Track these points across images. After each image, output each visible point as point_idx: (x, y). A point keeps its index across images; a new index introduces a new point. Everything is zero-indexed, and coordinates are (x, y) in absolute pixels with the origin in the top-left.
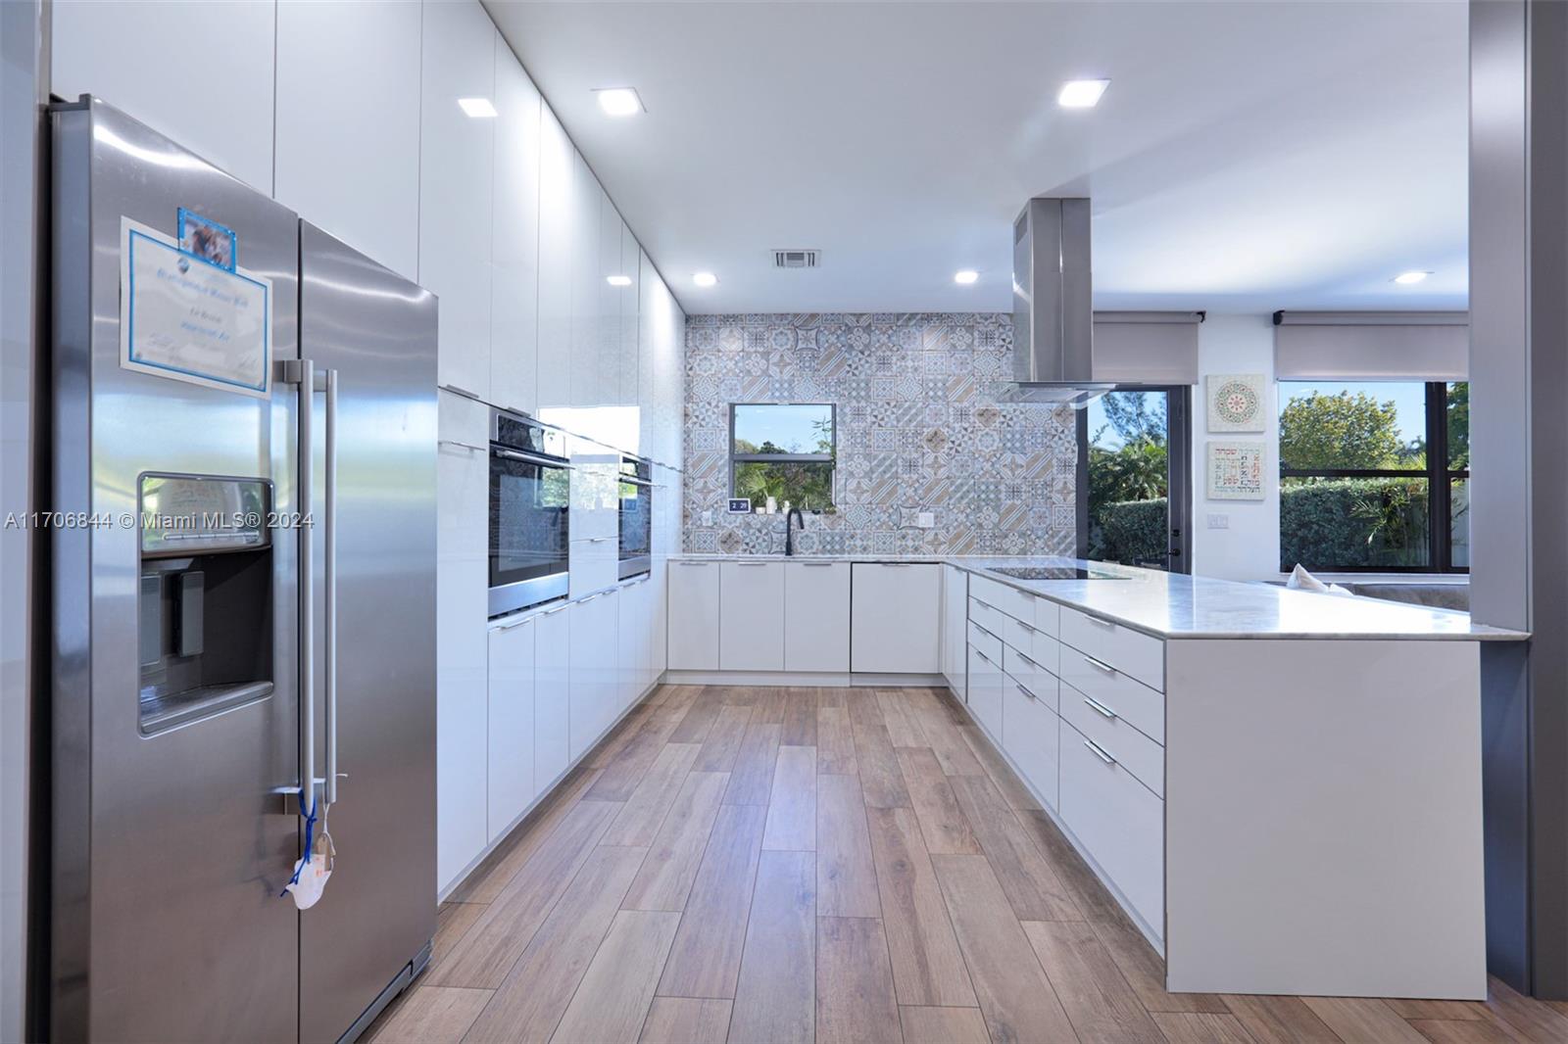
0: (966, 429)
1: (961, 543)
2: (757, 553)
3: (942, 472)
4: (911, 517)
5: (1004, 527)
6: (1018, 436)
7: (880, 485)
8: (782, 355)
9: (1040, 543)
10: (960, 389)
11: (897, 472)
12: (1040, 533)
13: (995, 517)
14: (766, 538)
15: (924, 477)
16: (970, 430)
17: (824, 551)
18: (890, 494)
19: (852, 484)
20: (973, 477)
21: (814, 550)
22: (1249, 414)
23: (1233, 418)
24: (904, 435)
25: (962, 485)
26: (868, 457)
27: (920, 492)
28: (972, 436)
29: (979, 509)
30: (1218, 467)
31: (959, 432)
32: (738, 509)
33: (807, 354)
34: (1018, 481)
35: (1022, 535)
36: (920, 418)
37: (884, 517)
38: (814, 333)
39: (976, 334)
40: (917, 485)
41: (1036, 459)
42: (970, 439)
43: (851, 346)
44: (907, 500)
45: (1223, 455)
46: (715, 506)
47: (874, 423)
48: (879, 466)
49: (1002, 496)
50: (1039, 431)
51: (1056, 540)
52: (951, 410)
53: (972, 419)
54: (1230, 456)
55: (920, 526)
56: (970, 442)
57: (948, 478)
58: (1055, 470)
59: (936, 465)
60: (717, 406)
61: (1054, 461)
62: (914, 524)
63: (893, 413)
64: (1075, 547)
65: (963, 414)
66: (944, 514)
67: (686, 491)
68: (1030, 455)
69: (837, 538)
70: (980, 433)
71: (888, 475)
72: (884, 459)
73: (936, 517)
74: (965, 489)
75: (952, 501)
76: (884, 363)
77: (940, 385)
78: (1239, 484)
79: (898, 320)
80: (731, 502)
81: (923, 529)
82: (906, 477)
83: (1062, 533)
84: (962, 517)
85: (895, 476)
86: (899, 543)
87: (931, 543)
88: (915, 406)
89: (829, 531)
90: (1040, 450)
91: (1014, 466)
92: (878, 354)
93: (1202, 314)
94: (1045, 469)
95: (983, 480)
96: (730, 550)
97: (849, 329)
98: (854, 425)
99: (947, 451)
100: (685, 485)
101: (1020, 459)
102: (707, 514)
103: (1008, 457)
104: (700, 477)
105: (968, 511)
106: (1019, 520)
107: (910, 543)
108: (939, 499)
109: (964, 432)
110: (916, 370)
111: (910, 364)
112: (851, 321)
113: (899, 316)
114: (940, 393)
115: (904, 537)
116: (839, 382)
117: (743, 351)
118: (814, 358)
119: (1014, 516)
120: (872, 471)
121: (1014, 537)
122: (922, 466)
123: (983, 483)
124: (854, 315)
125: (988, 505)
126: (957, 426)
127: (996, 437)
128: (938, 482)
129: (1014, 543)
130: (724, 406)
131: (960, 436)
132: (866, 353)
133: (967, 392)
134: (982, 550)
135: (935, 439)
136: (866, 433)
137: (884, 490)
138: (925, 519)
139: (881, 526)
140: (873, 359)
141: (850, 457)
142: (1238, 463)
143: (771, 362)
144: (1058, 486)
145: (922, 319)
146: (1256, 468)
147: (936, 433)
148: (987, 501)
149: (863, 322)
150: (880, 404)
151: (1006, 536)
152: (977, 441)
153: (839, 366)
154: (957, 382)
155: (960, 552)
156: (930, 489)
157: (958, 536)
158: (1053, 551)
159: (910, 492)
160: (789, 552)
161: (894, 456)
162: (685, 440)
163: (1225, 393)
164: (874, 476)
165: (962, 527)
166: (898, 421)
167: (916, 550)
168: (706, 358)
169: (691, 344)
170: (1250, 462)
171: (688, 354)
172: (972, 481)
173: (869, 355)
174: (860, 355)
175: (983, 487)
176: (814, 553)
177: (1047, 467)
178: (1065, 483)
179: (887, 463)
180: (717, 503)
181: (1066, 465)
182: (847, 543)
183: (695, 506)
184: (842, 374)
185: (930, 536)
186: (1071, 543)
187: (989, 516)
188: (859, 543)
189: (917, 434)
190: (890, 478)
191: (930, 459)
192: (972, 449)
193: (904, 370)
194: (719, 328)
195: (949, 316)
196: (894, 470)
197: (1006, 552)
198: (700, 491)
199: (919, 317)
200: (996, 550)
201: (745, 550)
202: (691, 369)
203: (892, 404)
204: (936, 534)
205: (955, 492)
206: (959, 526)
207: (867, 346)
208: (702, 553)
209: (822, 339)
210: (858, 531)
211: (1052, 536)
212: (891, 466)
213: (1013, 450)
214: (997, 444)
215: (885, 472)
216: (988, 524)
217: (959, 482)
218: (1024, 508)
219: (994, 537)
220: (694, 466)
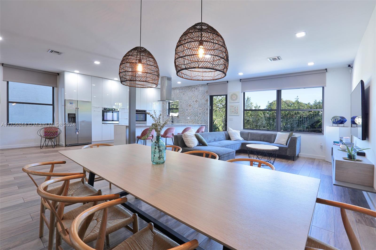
1: (193, 122)
4: (187, 118)
7: (183, 113)
9: (203, 122)
10: (193, 98)
17: (177, 122)
18: (185, 114)
19: (180, 113)
22: (236, 99)
23: (233, 100)
24: (186, 105)
26: (182, 109)
29: (195, 117)
30: (231, 109)
32: (168, 116)
34: (200, 112)
35: (201, 121)
36: (188, 102)
37: (184, 118)
38: (176, 90)
43: (180, 92)
45: (231, 107)
47: (183, 103)
49: (198, 114)
50: (203, 104)
51: (206, 122)
53: (195, 102)
54: (233, 107)
58: (205, 110)
59: (190, 110)
61: (205, 109)
63: (185, 102)
65: (193, 101)
66: (191, 117)
68: (202, 108)
70: (196, 104)
75: (192, 115)
78: (234, 112)
81: (188, 120)
83: (206, 121)
84: (193, 118)
85: (185, 111)
86: (185, 122)
87: (189, 122)
88: (187, 100)
89: (177, 119)
90: (203, 107)
91: (200, 110)
93: (228, 82)
94: (204, 110)
95: (196, 112)
97: (180, 89)
99: (191, 107)
100: (163, 113)
101: (201, 109)
102: (165, 117)
106: (200, 119)
107: (187, 122)
108: (190, 115)
110: (188, 95)
113: (186, 87)
114: (191, 98)
118: (176, 94)
119: (200, 118)
121: (200, 121)
122: (188, 110)
126: (193, 103)
127: (198, 105)
128: (190, 112)
131: (193, 105)
133: (194, 98)
134: (196, 123)
138: (189, 118)
140: (183, 94)
142: (234, 109)
144: (206, 113)
145: (188, 87)
146: (237, 109)
147: (190, 105)
148: (196, 115)
150: (183, 100)
152: (195, 106)
153: (179, 95)
154: (193, 97)
155: (193, 123)
156: (189, 113)
157: (193, 121)
158: (205, 124)
159: (187, 114)
160: (173, 122)
161: (185, 108)
162: (163, 107)
163: (232, 95)
164: (183, 111)
170: (236, 108)
180: (166, 115)
181: (207, 109)
185: (189, 121)
187: (197, 118)
188: (181, 121)
189: (188, 105)
193: (186, 95)
195: (192, 86)
197: (199, 124)
201: (169, 122)
203: (185, 100)
207: (182, 92)
211: (205, 121)
213: (200, 107)
214: (198, 106)
215: (184, 111)
216: (196, 119)
217: (193, 112)
218: (201, 116)
219: (197, 121)
220: (164, 110)
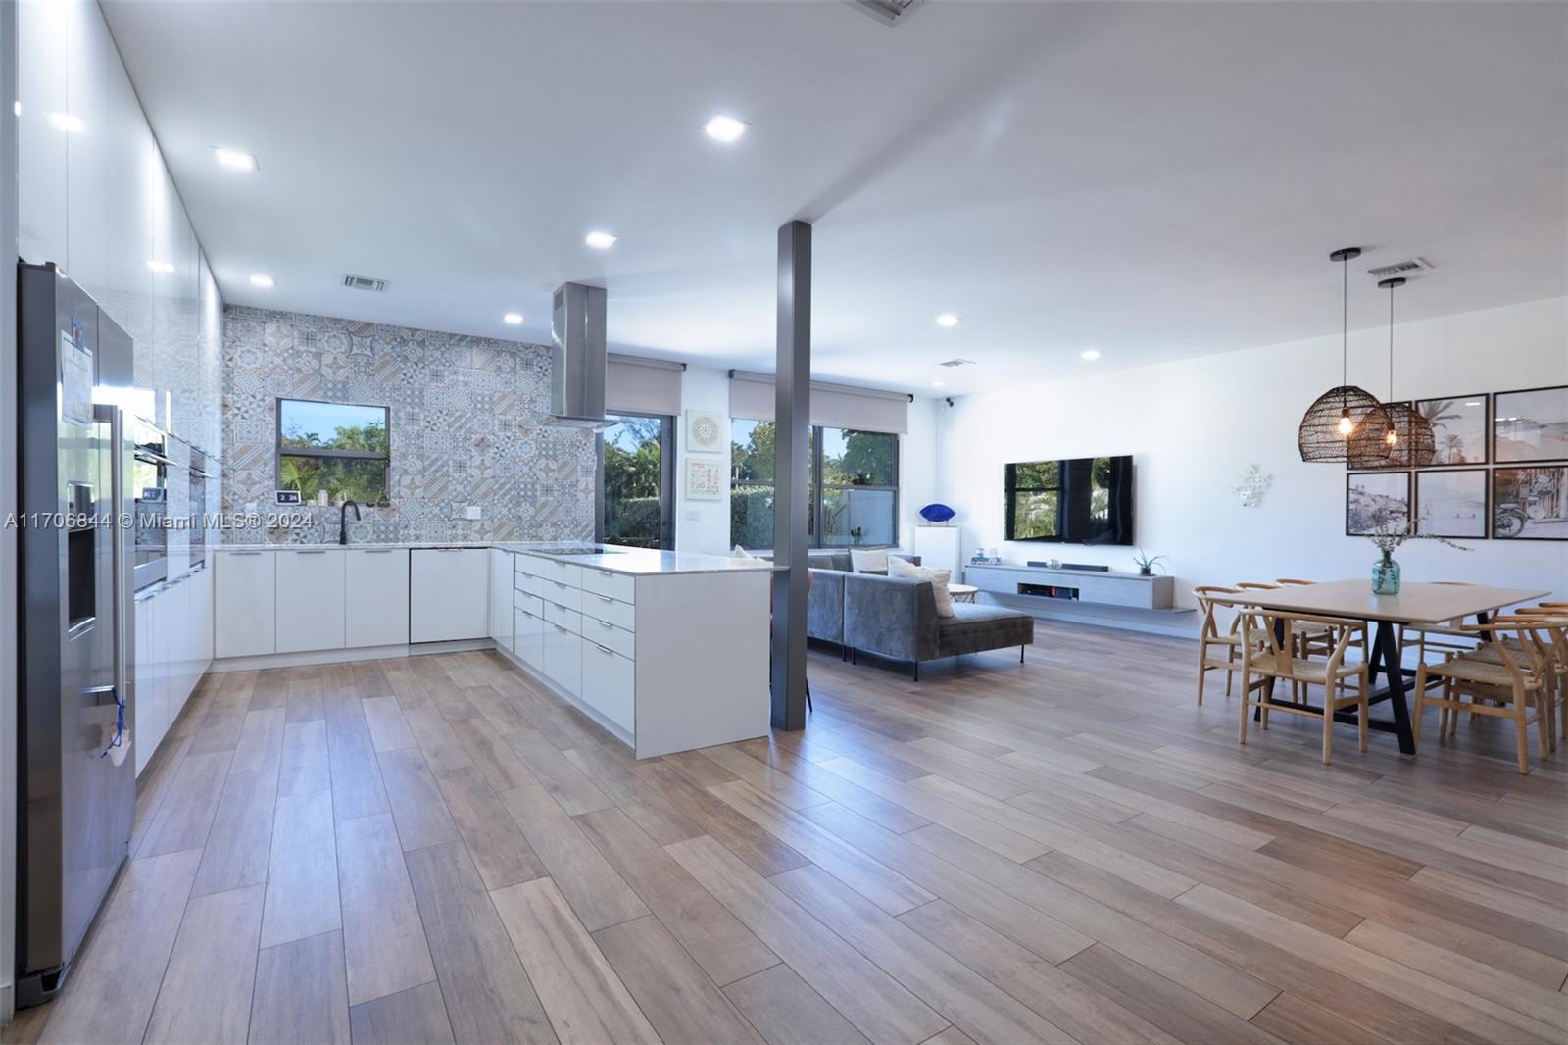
0: (508, 438)
1: (504, 531)
2: (309, 542)
3: (489, 473)
4: (461, 510)
5: (539, 518)
6: (551, 446)
7: (433, 482)
8: (335, 358)
9: (567, 531)
10: (504, 404)
11: (448, 471)
12: (567, 524)
13: (532, 511)
14: (318, 528)
15: (473, 476)
16: (512, 438)
17: (378, 540)
18: (442, 490)
19: (406, 480)
20: (514, 478)
21: (369, 539)
22: (713, 439)
23: (704, 442)
24: (454, 439)
25: (504, 483)
26: (421, 457)
27: (469, 488)
28: (514, 444)
29: (519, 504)
30: (693, 476)
31: (503, 440)
32: (287, 500)
33: (362, 361)
34: (551, 482)
35: (554, 525)
36: (469, 426)
37: (436, 510)
38: (369, 341)
39: (518, 360)
40: (466, 483)
41: (564, 465)
42: (512, 446)
43: (406, 357)
44: (457, 496)
45: (696, 468)
46: (261, 497)
47: (427, 427)
48: (431, 465)
49: (538, 494)
50: (567, 443)
51: (580, 529)
52: (496, 421)
53: (514, 430)
54: (701, 468)
55: (469, 518)
56: (512, 449)
57: (493, 477)
58: (579, 474)
59: (482, 467)
60: (263, 400)
62: (462, 516)
63: (445, 420)
64: (594, 534)
65: (506, 425)
66: (489, 508)
67: (226, 482)
68: (560, 462)
69: (391, 529)
70: (520, 442)
71: (440, 473)
72: (437, 459)
73: (483, 510)
74: (507, 487)
75: (496, 497)
76: (437, 376)
77: (487, 399)
78: (706, 489)
79: (450, 339)
80: (279, 494)
81: (471, 520)
82: (456, 476)
83: (584, 525)
84: (505, 511)
85: (446, 474)
86: (450, 531)
87: (478, 531)
88: (465, 415)
89: (383, 522)
90: (568, 457)
91: (547, 470)
92: (432, 367)
93: (684, 365)
95: (523, 480)
96: (278, 540)
97: (404, 342)
98: (409, 428)
99: (492, 455)
100: (224, 476)
101: (553, 465)
102: (251, 506)
103: (542, 462)
104: (243, 469)
105: (510, 505)
106: (551, 513)
107: (460, 532)
108: (485, 495)
109: (507, 440)
110: (466, 384)
111: (461, 378)
112: (407, 335)
113: (451, 336)
114: (487, 406)
115: (454, 527)
116: (394, 389)
117: (292, 348)
118: (369, 364)
119: (546, 511)
120: (425, 469)
121: (547, 527)
122: (471, 467)
123: (522, 483)
124: (410, 329)
125: (526, 500)
126: (501, 434)
127: (533, 446)
128: (484, 480)
129: (547, 531)
130: (271, 400)
131: (503, 443)
132: (421, 365)
133: (510, 406)
134: (521, 537)
135: (482, 444)
136: (419, 436)
137: (435, 488)
138: (474, 512)
139: (433, 517)
140: (427, 371)
141: (404, 456)
142: (706, 474)
143: (324, 363)
144: (582, 486)
145: (472, 341)
146: (716, 478)
147: (483, 440)
148: (525, 498)
149: (418, 337)
150: (433, 411)
151: (541, 526)
152: (518, 447)
153: (394, 374)
154: (502, 398)
155: (505, 538)
156: (477, 486)
157: (501, 526)
158: (577, 537)
159: (460, 488)
160: (343, 540)
161: (446, 457)
162: (223, 431)
163: (698, 423)
164: (426, 474)
165: (504, 519)
166: (450, 428)
167: (465, 538)
168: (248, 351)
169: (230, 334)
170: (712, 474)
171: (228, 344)
172: (513, 481)
173: (423, 367)
174: (415, 366)
175: (523, 486)
176: (368, 542)
177: (573, 472)
178: (587, 485)
179: (439, 463)
180: (262, 494)
181: (587, 471)
182: (401, 532)
183: (236, 497)
184: (397, 382)
185: (477, 526)
186: (591, 531)
187: (526, 510)
188: (412, 532)
189: (466, 439)
190: (442, 476)
191: (478, 462)
192: (514, 454)
193: (455, 383)
194: (264, 322)
195: (496, 342)
196: (445, 469)
197: (541, 539)
198: (243, 483)
199: (469, 339)
200: (532, 537)
201: (296, 540)
202: (231, 359)
203: (445, 412)
204: (483, 525)
205: (500, 489)
206: (501, 518)
207: (421, 359)
208: (245, 543)
209: (377, 347)
210: (412, 523)
211: (577, 526)
212: (442, 465)
213: (547, 457)
214: (534, 452)
215: (437, 471)
216: (526, 516)
217: (502, 481)
218: (555, 503)
219: (531, 526)
220: (235, 457)
